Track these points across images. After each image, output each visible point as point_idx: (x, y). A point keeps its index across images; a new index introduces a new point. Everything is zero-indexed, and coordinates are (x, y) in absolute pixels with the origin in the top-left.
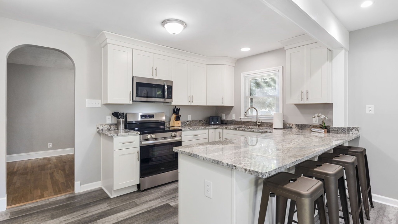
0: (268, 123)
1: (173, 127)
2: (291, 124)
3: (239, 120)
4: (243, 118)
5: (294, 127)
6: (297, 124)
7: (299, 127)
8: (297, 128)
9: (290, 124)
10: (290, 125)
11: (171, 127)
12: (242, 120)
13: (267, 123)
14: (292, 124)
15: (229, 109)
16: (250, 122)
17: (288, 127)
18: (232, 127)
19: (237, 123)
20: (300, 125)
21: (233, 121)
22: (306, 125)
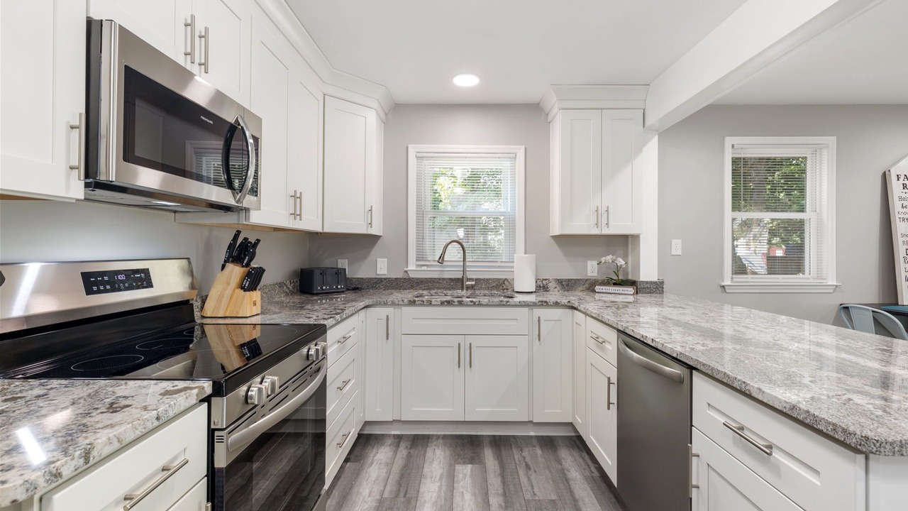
0: (490, 279)
1: (227, 321)
2: (546, 280)
3: (400, 275)
4: (414, 268)
5: (552, 285)
6: (558, 280)
7: (563, 285)
8: (558, 288)
9: (543, 279)
10: (544, 282)
11: (208, 321)
12: (412, 275)
13: (487, 280)
14: (549, 280)
15: (365, 242)
16: (440, 279)
17: (540, 287)
18: (397, 296)
19: (394, 284)
20: (565, 280)
21: (380, 280)
22: (577, 281)
